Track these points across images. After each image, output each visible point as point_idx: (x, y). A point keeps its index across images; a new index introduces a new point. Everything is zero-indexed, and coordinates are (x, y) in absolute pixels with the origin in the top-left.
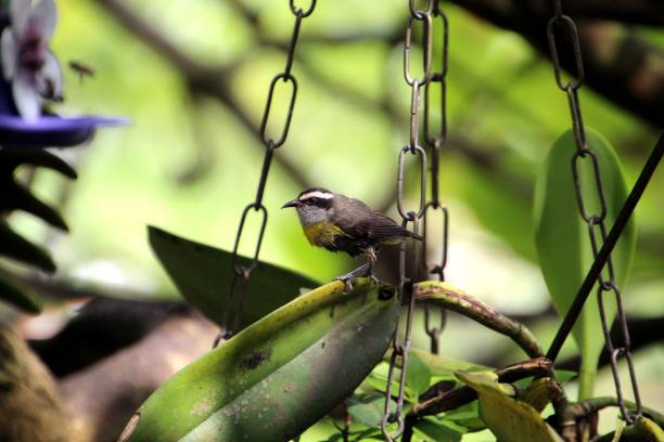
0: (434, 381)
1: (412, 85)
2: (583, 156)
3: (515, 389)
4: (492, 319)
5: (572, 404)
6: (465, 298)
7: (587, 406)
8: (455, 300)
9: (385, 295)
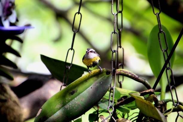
0: (121, 96)
1: (114, 15)
2: (161, 33)
3: (145, 98)
4: (137, 79)
5: (159, 101)
6: (130, 73)
7: (164, 102)
8: (127, 74)
9: (108, 73)
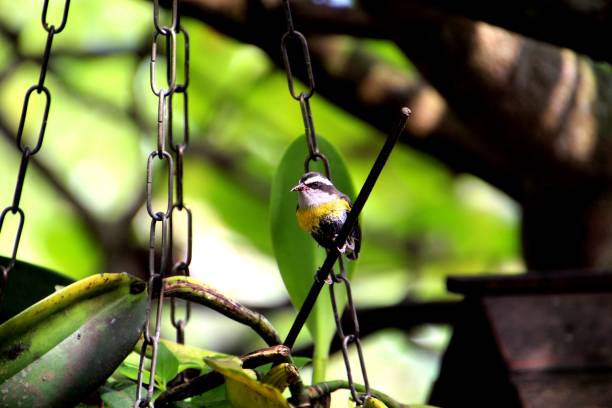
0: (181, 368)
1: (159, 95)
2: (315, 160)
3: (258, 375)
4: (234, 310)
5: (307, 387)
6: (210, 292)
7: (320, 389)
8: (200, 293)
9: (136, 289)
